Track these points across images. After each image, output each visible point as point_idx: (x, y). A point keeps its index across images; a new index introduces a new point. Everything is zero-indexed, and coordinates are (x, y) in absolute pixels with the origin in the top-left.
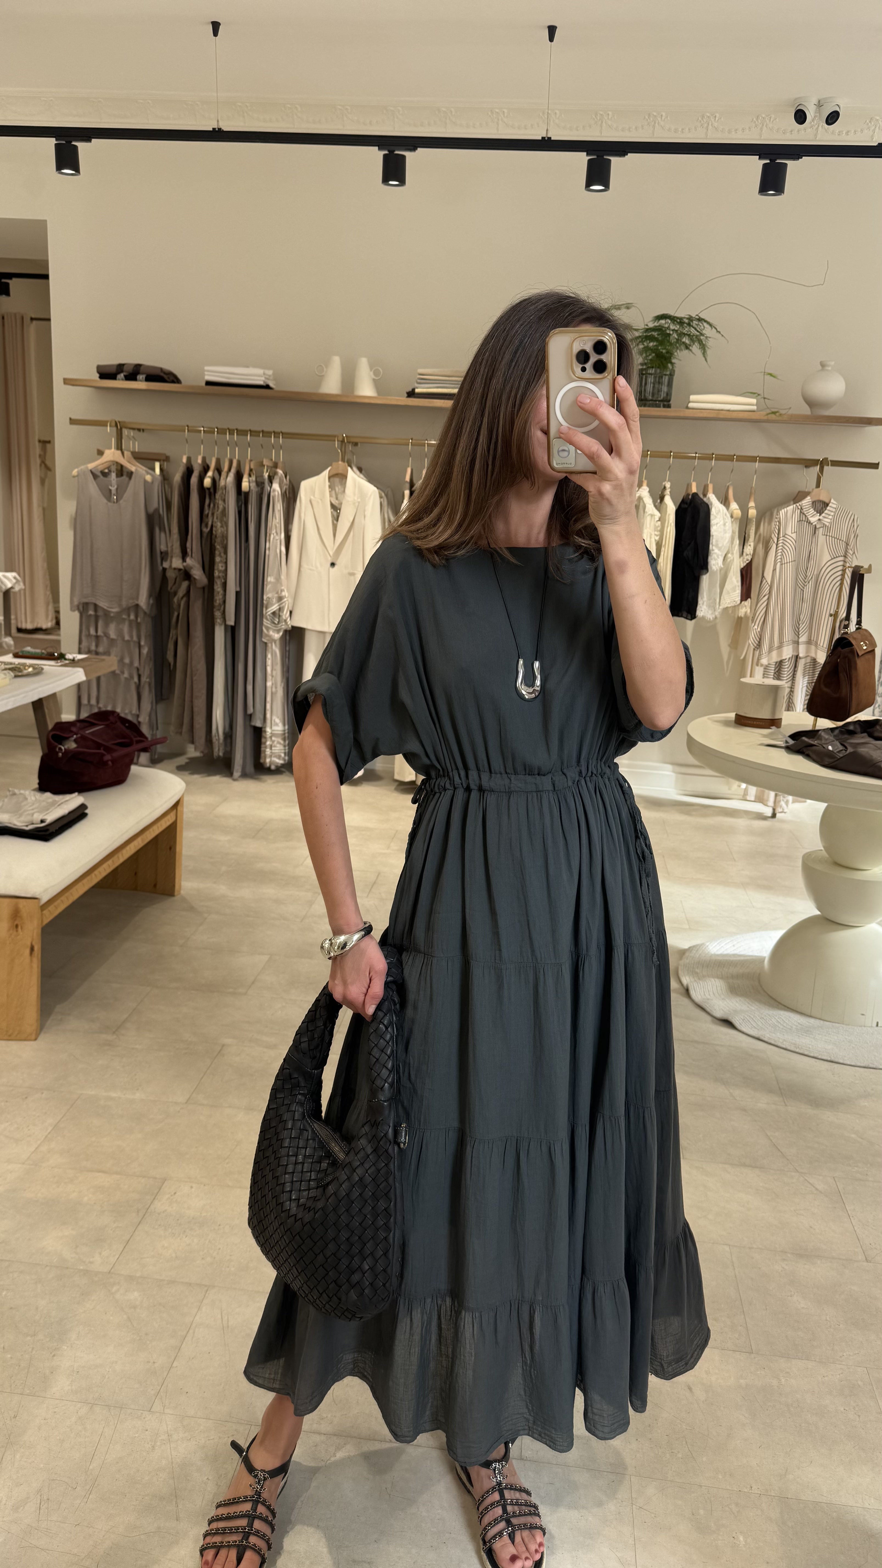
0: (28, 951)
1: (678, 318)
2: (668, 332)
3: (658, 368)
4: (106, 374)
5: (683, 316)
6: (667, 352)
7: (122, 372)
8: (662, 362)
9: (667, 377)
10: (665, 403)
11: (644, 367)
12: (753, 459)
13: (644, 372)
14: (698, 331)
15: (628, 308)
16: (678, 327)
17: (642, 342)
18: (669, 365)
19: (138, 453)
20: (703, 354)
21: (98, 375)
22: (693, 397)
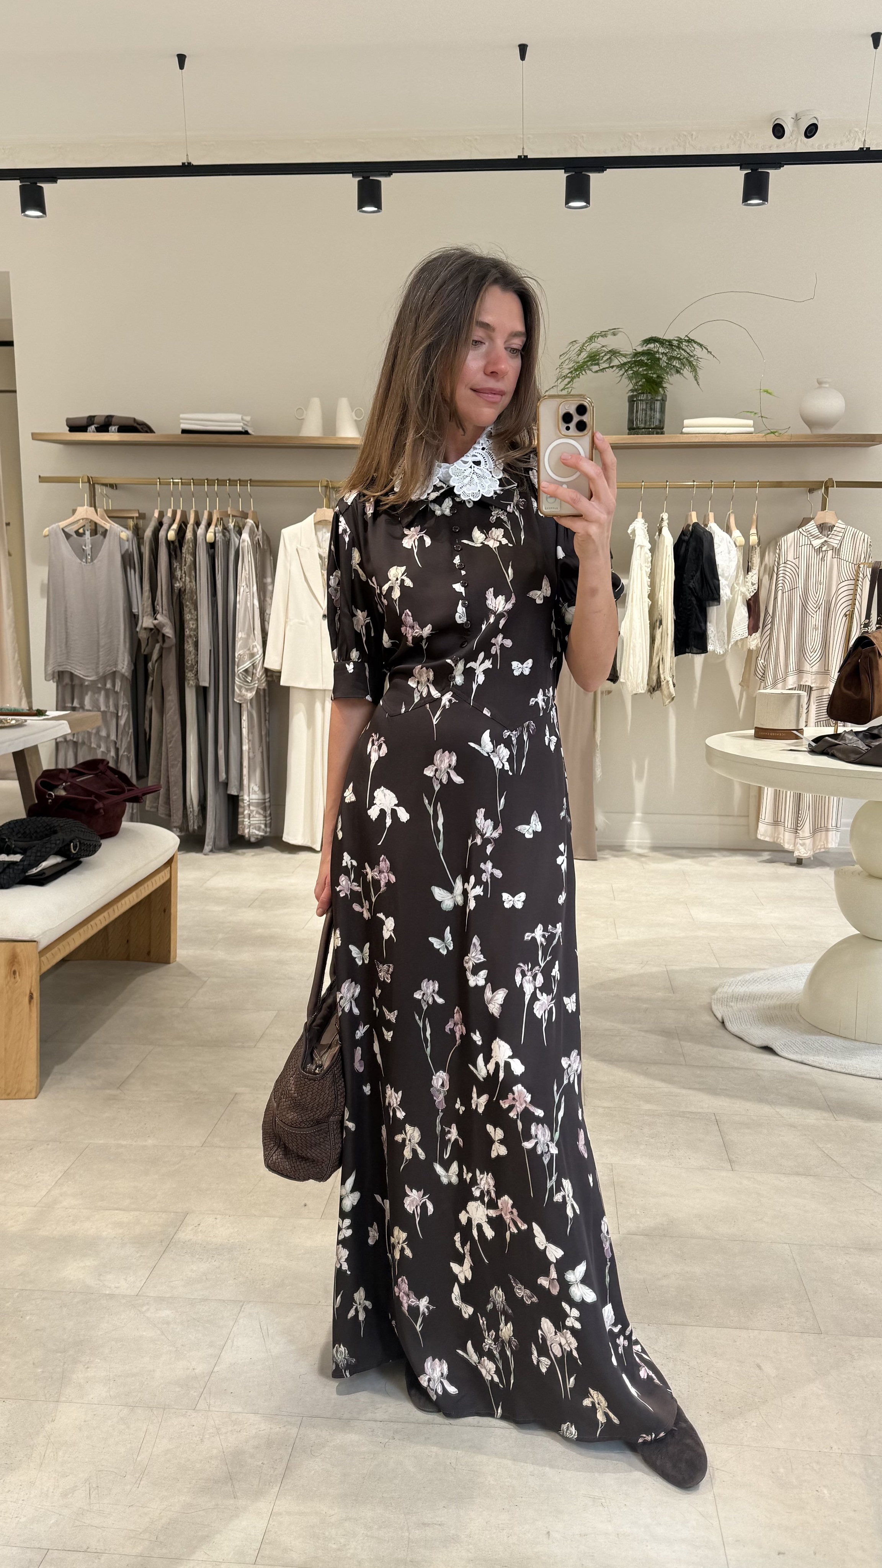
0: (27, 1000)
1: (666, 341)
2: (657, 356)
3: (649, 393)
4: (76, 427)
5: (672, 339)
6: (658, 377)
7: (93, 424)
8: (653, 388)
9: (659, 402)
10: (659, 430)
11: (635, 393)
12: (752, 485)
13: (635, 399)
14: (688, 353)
15: (614, 334)
16: (667, 351)
17: (630, 368)
18: (660, 389)
19: (112, 510)
20: (695, 377)
21: (68, 429)
22: (686, 422)
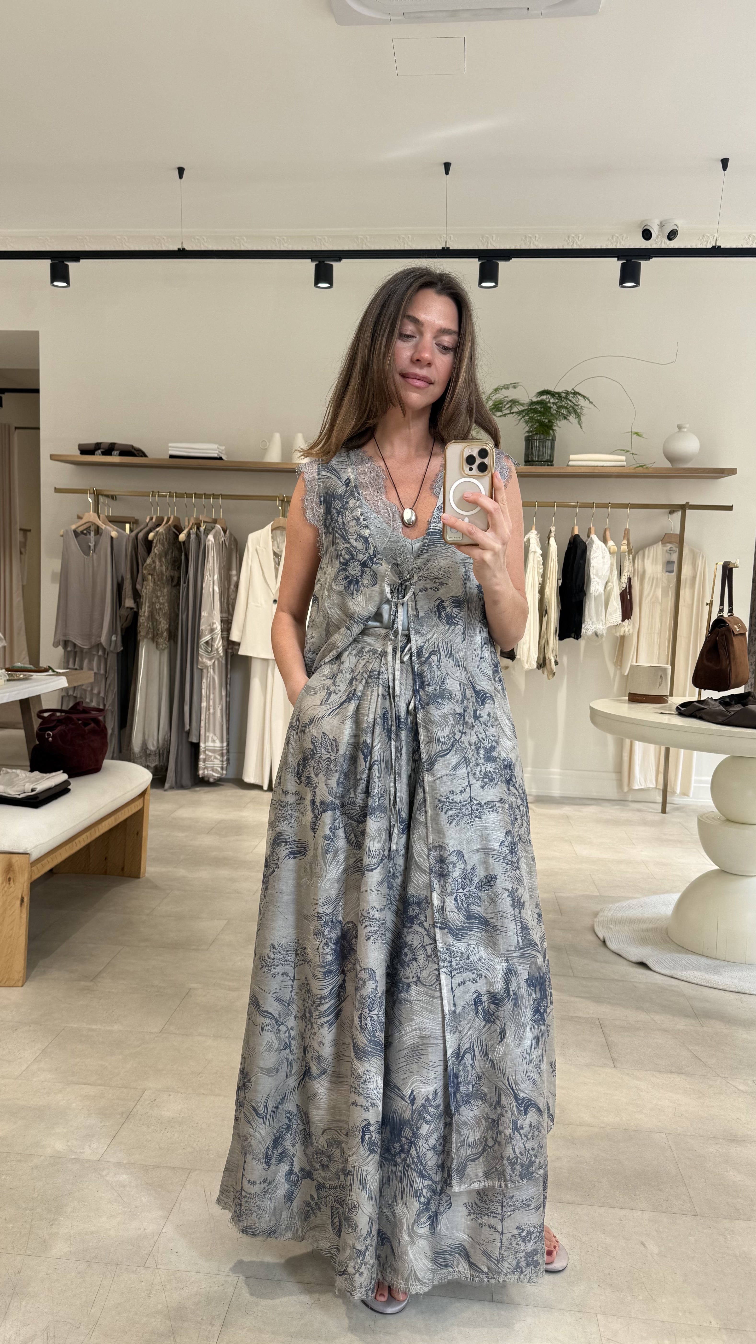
0: (18, 902)
1: (556, 393)
2: (549, 405)
3: (542, 434)
4: (86, 450)
5: (561, 391)
6: (549, 421)
7: (99, 449)
8: (545, 430)
9: (550, 442)
10: (549, 463)
11: (531, 434)
12: (624, 508)
13: (530, 438)
14: (574, 403)
15: (515, 387)
16: (557, 401)
17: (527, 414)
18: (551, 431)
19: (112, 516)
20: (579, 422)
21: (79, 452)
22: (572, 457)
